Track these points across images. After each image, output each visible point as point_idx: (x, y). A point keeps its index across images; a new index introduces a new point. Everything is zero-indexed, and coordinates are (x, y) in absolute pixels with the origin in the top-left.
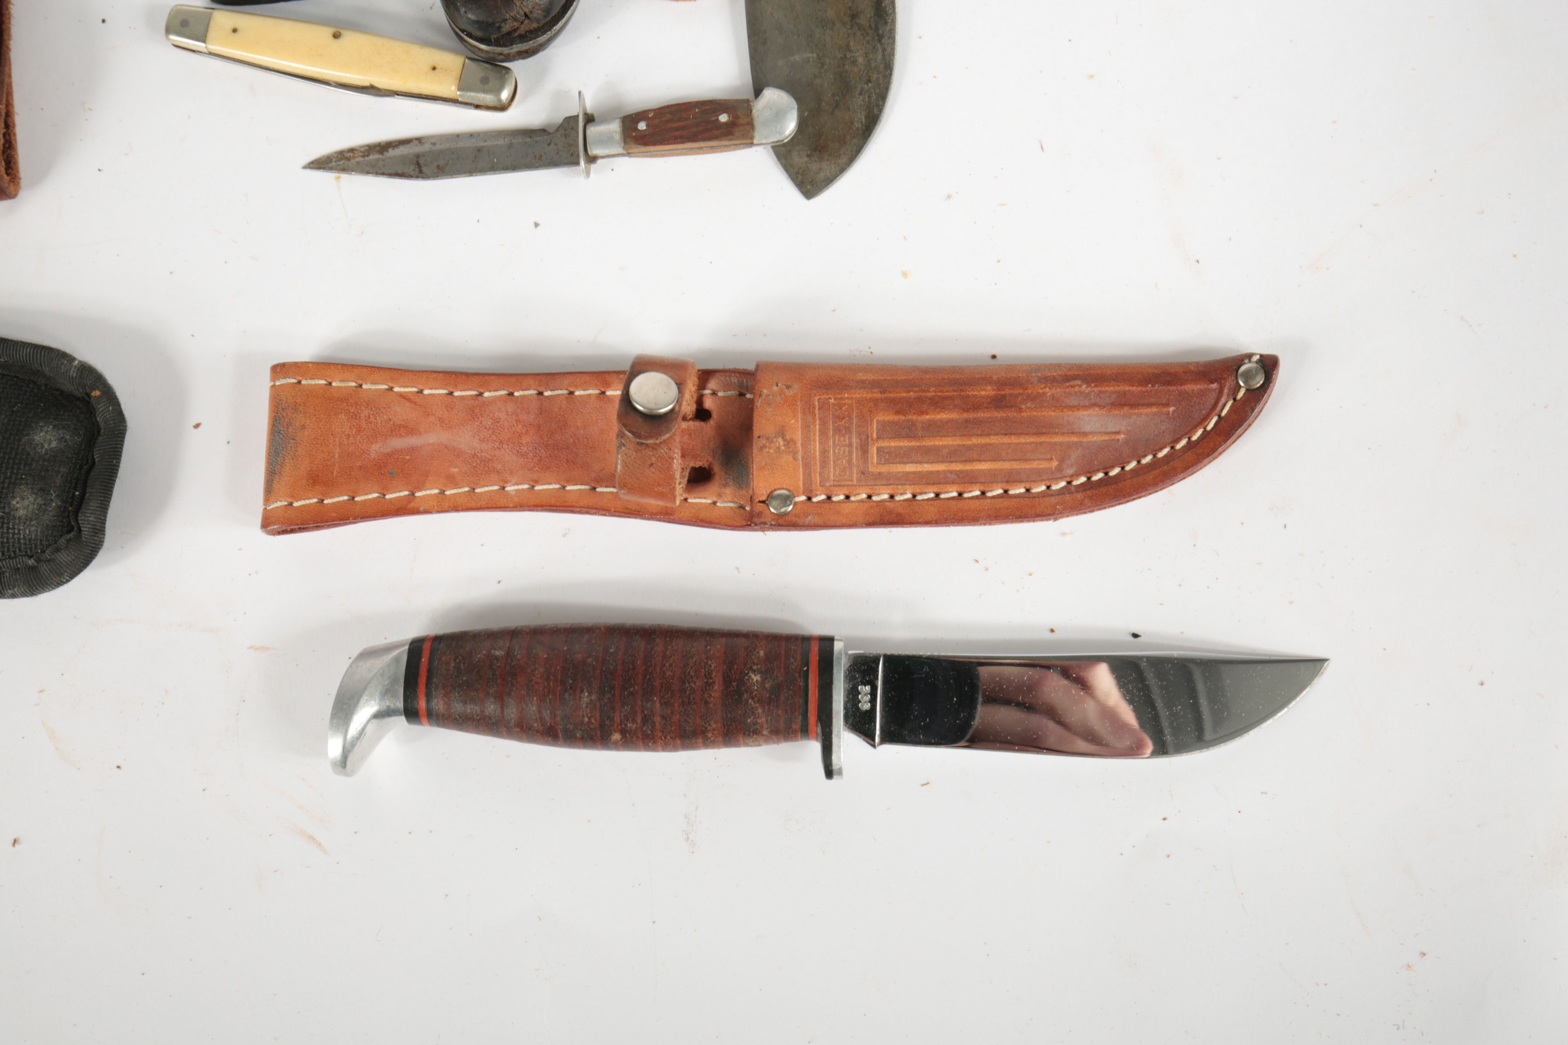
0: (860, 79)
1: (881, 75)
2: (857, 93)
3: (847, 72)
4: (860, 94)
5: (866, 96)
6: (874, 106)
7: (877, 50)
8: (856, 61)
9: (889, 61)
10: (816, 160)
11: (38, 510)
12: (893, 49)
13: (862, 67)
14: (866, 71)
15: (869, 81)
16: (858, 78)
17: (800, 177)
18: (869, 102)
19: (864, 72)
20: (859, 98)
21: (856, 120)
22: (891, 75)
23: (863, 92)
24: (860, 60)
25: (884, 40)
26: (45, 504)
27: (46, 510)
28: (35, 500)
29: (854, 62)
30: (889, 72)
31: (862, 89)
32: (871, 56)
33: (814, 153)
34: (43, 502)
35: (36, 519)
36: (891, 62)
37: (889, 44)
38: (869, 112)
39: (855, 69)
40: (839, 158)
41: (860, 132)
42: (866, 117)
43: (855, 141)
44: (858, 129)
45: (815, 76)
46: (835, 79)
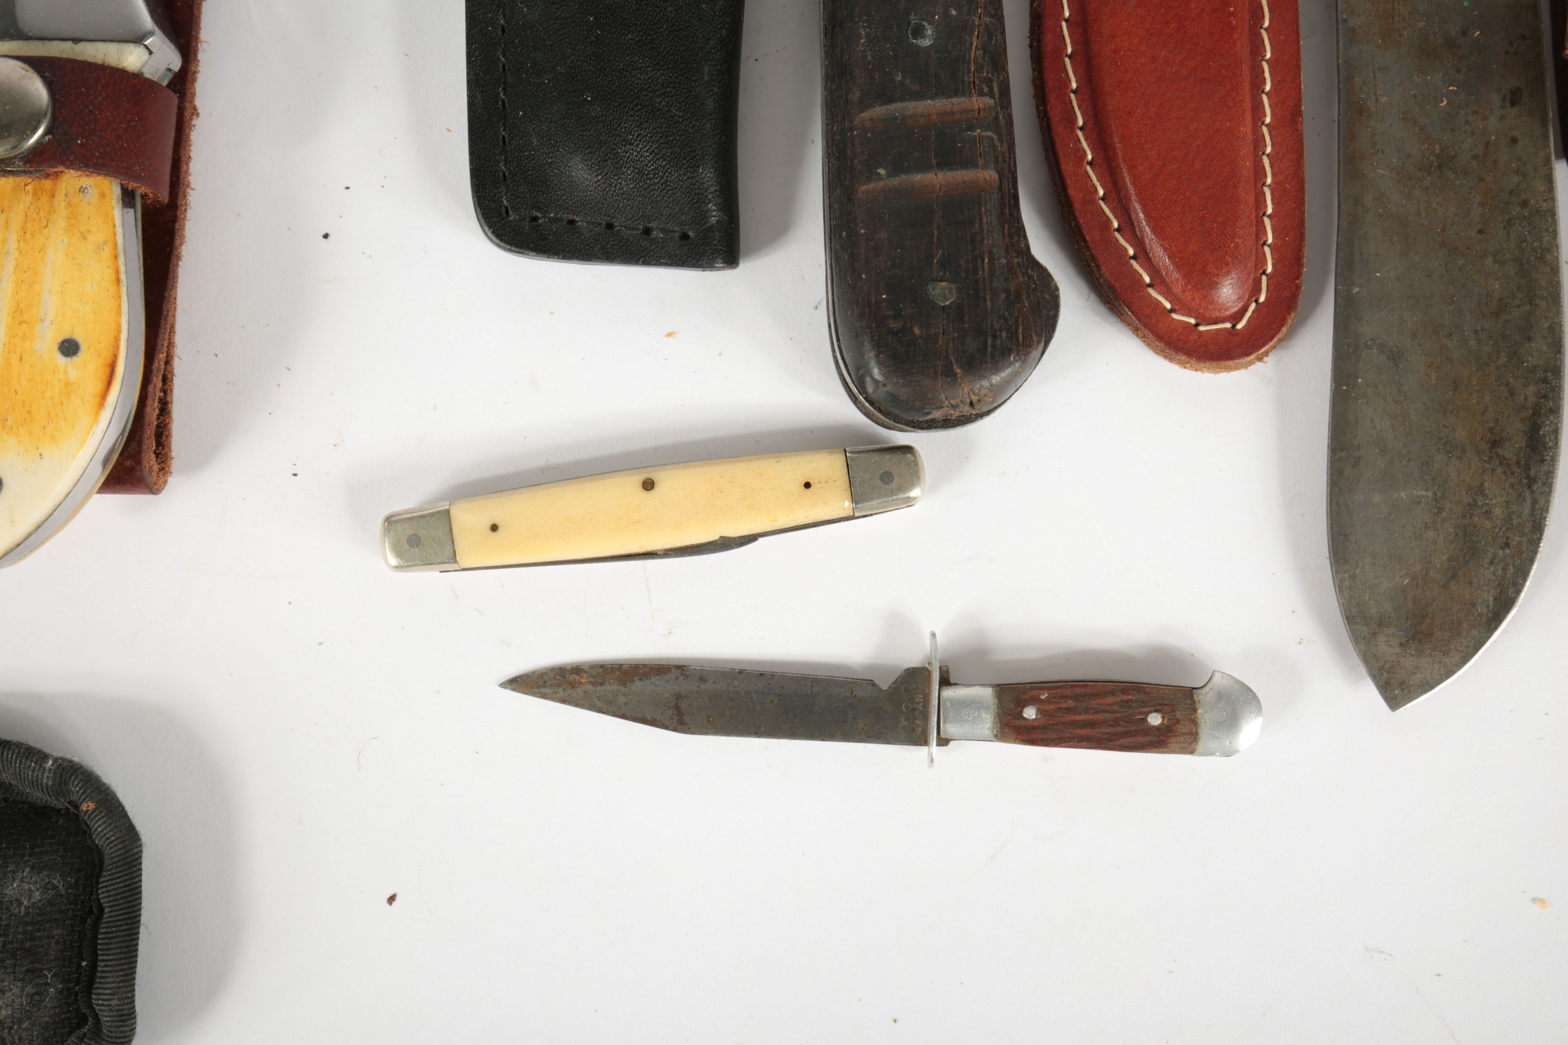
0: (1494, 540)
1: (1525, 539)
2: (1487, 560)
3: (1475, 526)
4: (1491, 563)
5: (1500, 568)
6: (1508, 583)
7: (1525, 500)
8: (1491, 512)
9: (1539, 520)
10: (1413, 653)
11: (29, 1003)
13: (1499, 521)
14: (1504, 529)
15: (1507, 545)
16: (1490, 538)
18: (1503, 577)
19: (1500, 530)
20: (1488, 568)
21: (1480, 602)
22: (1540, 539)
23: (1496, 561)
24: (1498, 511)
26: (38, 993)
27: (40, 1001)
29: (1488, 514)
31: (1495, 555)
32: (1517, 508)
34: (35, 990)
35: (28, 1017)
36: (1542, 521)
38: (1501, 593)
39: (1488, 524)
40: (1448, 655)
41: (1484, 620)
42: (1495, 599)
43: (1474, 632)
44: (1481, 615)
45: (1426, 526)
46: (1456, 534)
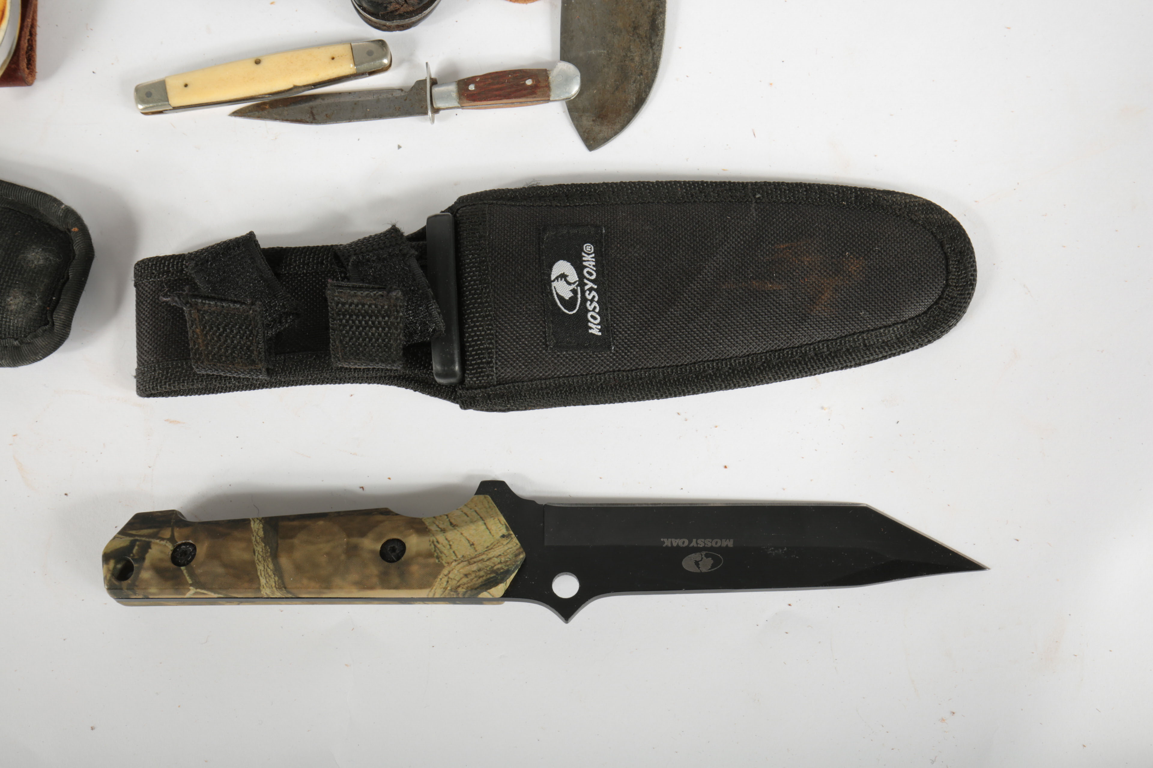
0: (635, 72)
1: (649, 71)
2: (632, 81)
3: (626, 66)
4: (634, 82)
5: (638, 84)
6: (642, 92)
7: (649, 53)
8: (634, 59)
9: (656, 62)
10: (599, 124)
11: (25, 307)
12: (660, 54)
13: (637, 64)
14: (640, 67)
15: (641, 74)
16: (633, 71)
17: (587, 136)
18: (640, 89)
19: (638, 67)
20: (633, 85)
21: (629, 100)
22: (656, 71)
23: (637, 81)
24: (637, 59)
25: (654, 47)
26: (30, 303)
27: (31, 307)
28: (24, 300)
29: (632, 60)
30: (656, 69)
31: (636, 79)
32: (644, 57)
33: (598, 119)
34: (29, 302)
35: (24, 313)
36: (658, 62)
37: (657, 50)
38: (639, 96)
39: (633, 65)
40: (614, 125)
41: (631, 108)
42: (636, 99)
43: (627, 114)
44: (630, 106)
45: (604, 66)
46: (618, 70)
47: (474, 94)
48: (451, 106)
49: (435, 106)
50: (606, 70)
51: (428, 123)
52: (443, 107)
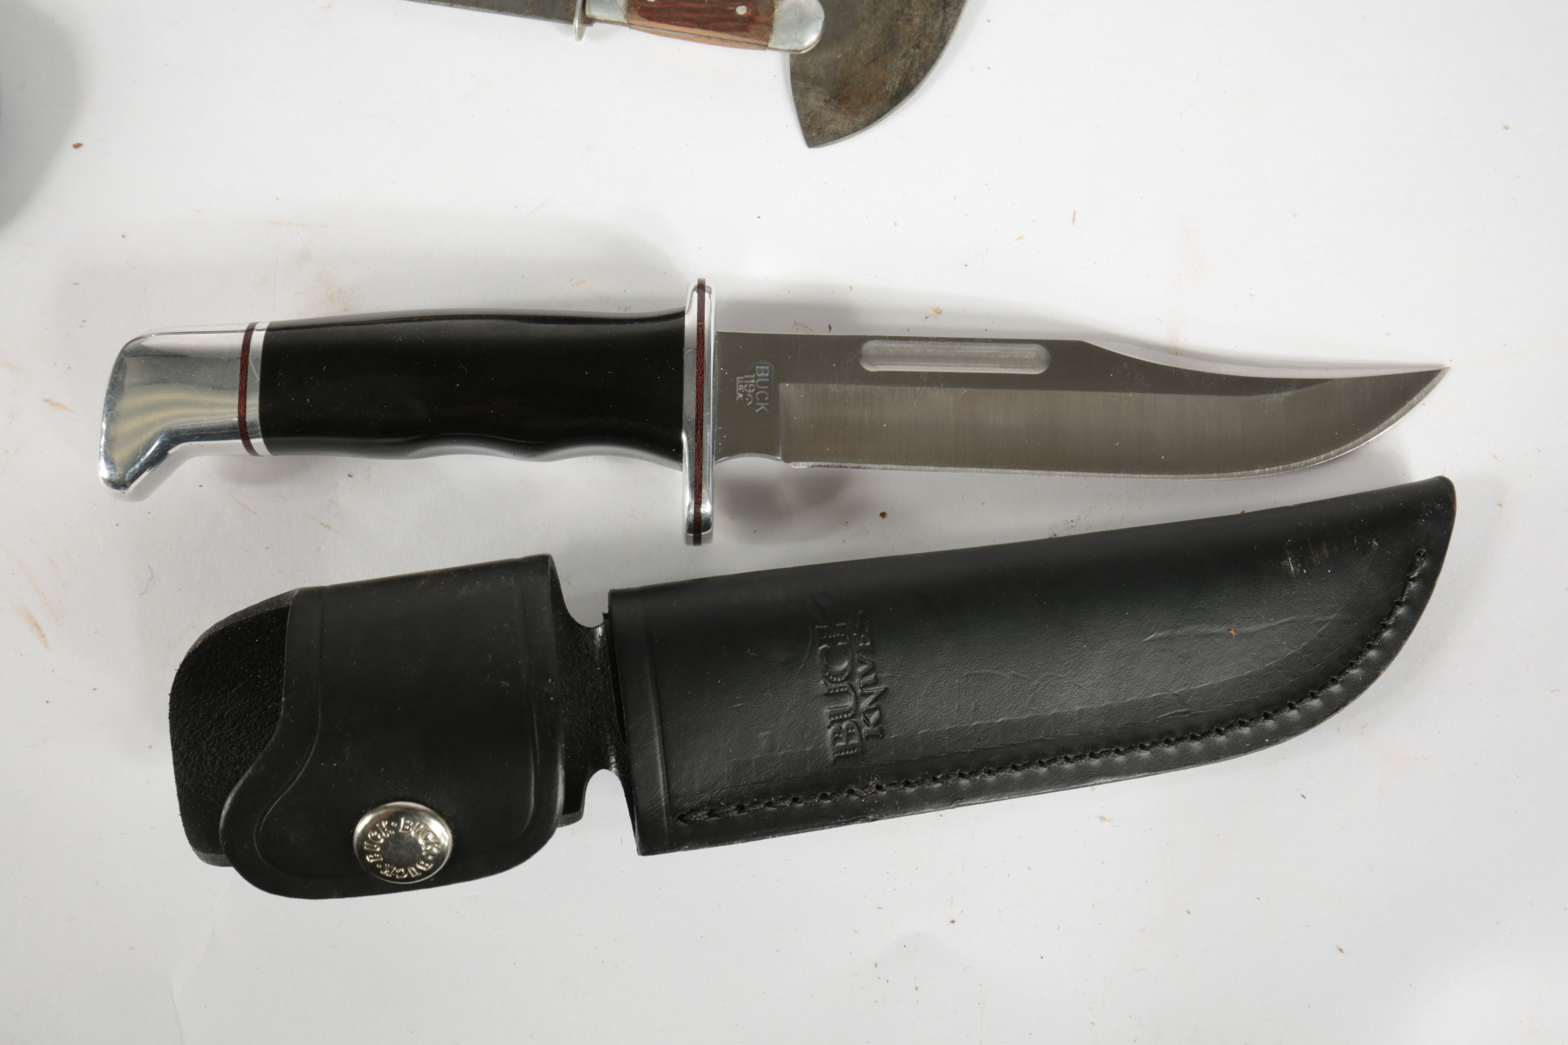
0: (909, 40)
1: (932, 45)
2: (901, 54)
3: (898, 28)
4: (904, 56)
5: (909, 61)
6: (912, 74)
7: (938, 17)
8: (912, 20)
9: (946, 34)
10: (833, 108)
12: (955, 23)
13: (916, 28)
14: (918, 34)
15: (918, 46)
16: (907, 39)
17: (809, 120)
18: (910, 69)
19: (916, 34)
20: (900, 60)
21: (889, 82)
22: (942, 48)
23: (908, 56)
24: (917, 21)
25: (949, 8)
29: (909, 21)
30: (942, 45)
31: (908, 52)
32: (930, 21)
33: (832, 100)
36: (947, 35)
37: (952, 15)
38: (905, 80)
39: (908, 29)
40: (857, 116)
41: (889, 97)
42: (900, 84)
43: (880, 104)
44: (887, 92)
45: (863, 20)
46: (884, 31)
47: (652, 9)
48: (612, 19)
49: (587, 13)
50: (865, 26)
51: (572, 39)
52: (600, 18)
